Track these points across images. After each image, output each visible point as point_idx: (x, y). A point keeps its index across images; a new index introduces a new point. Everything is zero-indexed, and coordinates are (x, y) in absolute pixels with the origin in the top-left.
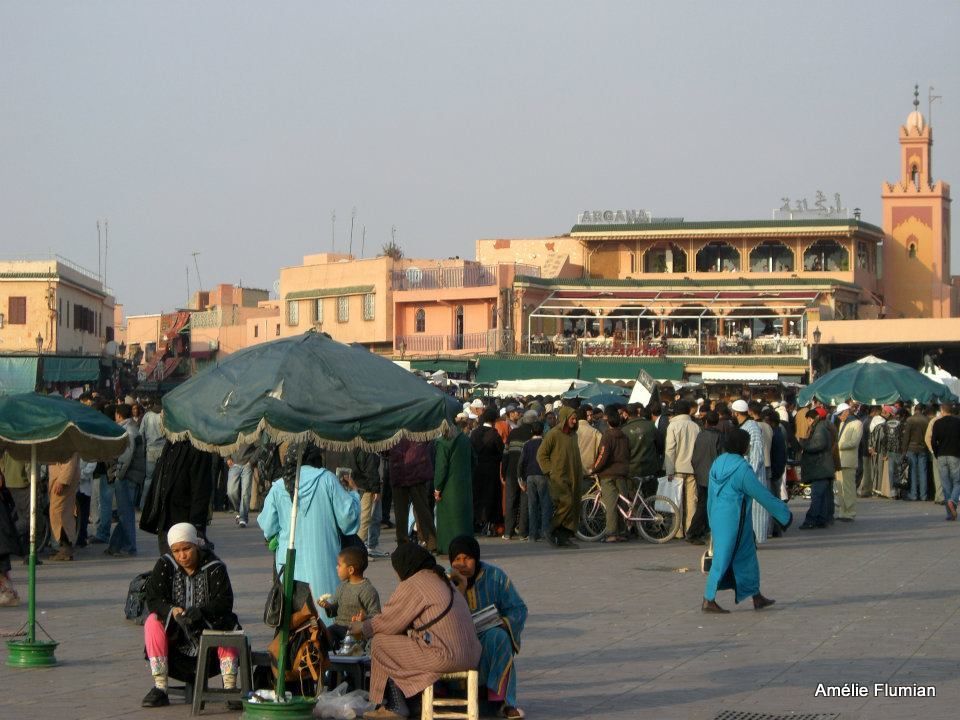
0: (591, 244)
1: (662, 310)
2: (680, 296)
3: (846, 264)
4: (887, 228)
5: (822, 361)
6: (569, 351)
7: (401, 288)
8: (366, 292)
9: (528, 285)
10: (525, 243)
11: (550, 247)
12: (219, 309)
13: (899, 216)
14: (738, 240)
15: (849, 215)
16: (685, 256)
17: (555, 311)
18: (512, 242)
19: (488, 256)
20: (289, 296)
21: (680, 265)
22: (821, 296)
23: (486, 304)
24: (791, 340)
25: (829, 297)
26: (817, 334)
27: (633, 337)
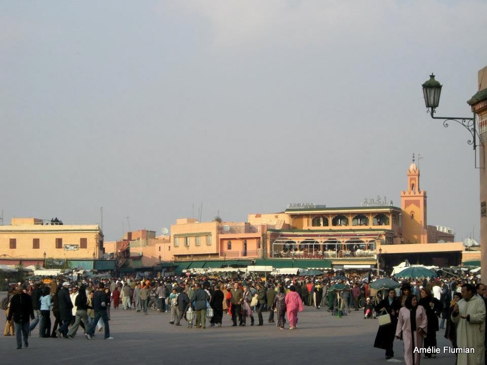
0: (292, 216)
1: (321, 241)
2: (328, 236)
3: (389, 222)
4: (403, 208)
5: (382, 259)
6: (288, 257)
7: (222, 233)
8: (208, 235)
9: (272, 232)
10: (267, 216)
11: (277, 217)
12: (141, 239)
13: (408, 203)
14: (348, 214)
15: (389, 205)
16: (328, 220)
17: (281, 242)
18: (262, 215)
19: (253, 221)
20: (175, 235)
21: (326, 224)
22: (380, 235)
23: (256, 240)
24: (369, 252)
25: (383, 236)
26: (380, 250)
27: (311, 251)
